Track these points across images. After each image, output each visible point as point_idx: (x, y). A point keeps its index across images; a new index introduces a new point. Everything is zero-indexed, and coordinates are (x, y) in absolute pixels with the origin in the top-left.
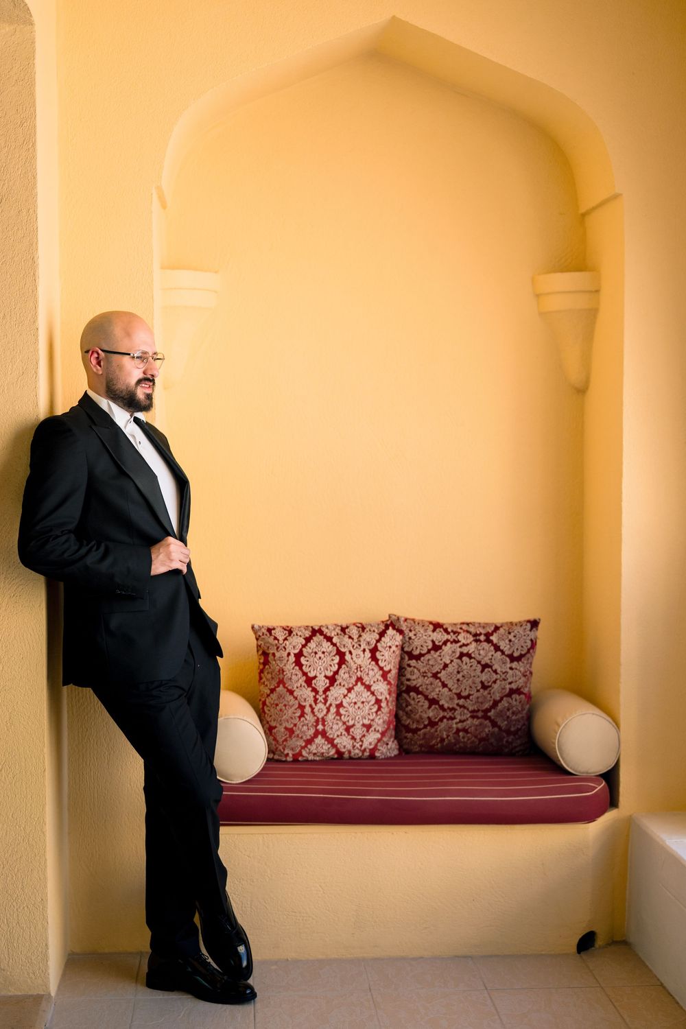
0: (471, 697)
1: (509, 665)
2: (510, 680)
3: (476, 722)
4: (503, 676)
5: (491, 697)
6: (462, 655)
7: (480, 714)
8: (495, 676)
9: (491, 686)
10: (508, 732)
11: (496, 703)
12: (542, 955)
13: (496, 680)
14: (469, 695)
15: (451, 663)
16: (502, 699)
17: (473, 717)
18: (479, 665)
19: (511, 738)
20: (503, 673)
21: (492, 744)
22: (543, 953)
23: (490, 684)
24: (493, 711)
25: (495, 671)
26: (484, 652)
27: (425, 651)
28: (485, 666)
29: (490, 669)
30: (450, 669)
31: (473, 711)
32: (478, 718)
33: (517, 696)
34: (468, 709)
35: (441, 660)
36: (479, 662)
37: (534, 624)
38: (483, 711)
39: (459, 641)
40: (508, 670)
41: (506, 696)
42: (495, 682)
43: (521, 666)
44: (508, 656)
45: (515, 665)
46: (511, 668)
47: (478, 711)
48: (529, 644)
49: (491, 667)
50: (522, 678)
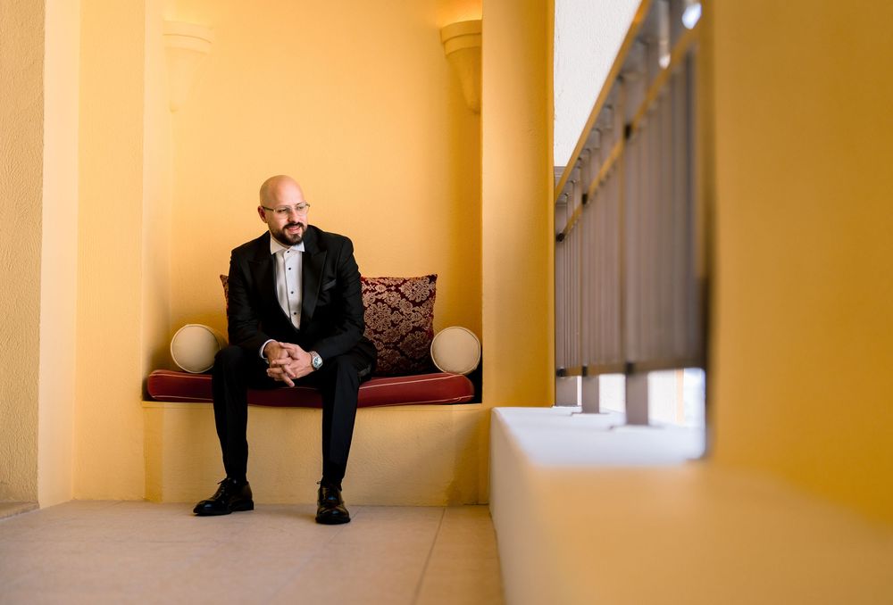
0: (384, 333)
1: (412, 309)
2: (413, 320)
3: (389, 351)
4: (408, 317)
5: (399, 333)
6: (377, 301)
7: (391, 346)
8: (401, 317)
10: (414, 360)
11: (403, 337)
13: (403, 320)
14: (383, 331)
15: (369, 306)
16: (407, 334)
17: (386, 348)
18: (389, 309)
20: (408, 315)
23: (398, 322)
24: (401, 343)
25: (402, 313)
26: (394, 298)
28: (394, 309)
29: (397, 312)
30: (369, 311)
31: (386, 343)
32: (390, 348)
33: (419, 332)
34: (382, 342)
36: (389, 306)
37: (433, 278)
38: (394, 343)
39: (375, 291)
40: (412, 313)
41: (410, 332)
42: (401, 321)
43: (422, 310)
44: (411, 302)
45: (416, 308)
46: (414, 311)
47: (390, 343)
48: (428, 293)
49: (398, 310)
50: (423, 319)
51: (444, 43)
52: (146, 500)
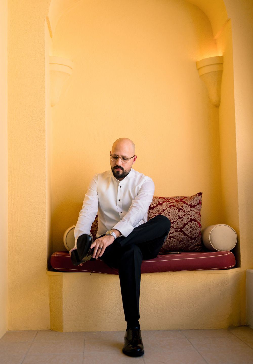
0: (175, 223)
1: (190, 209)
2: (191, 215)
3: (177, 233)
4: (188, 213)
5: (183, 222)
6: (170, 206)
7: (179, 230)
8: (184, 213)
9: (183, 217)
10: (191, 238)
11: (185, 225)
12: (210, 329)
13: (185, 215)
14: (174, 222)
15: (166, 209)
16: (187, 223)
17: (176, 231)
18: (177, 209)
19: (193, 241)
20: (188, 212)
21: (184, 244)
22: (211, 328)
23: (182, 216)
24: (184, 228)
25: (184, 211)
26: (180, 205)
27: (155, 205)
28: (180, 209)
29: (182, 211)
30: (166, 211)
31: (176, 229)
32: (178, 231)
33: (194, 222)
34: (174, 228)
35: (162, 208)
37: (200, 194)
38: (180, 228)
39: (169, 201)
40: (190, 211)
41: (189, 222)
42: (184, 215)
43: (195, 210)
44: (189, 205)
45: (192, 209)
46: (191, 210)
47: (178, 228)
48: (198, 201)
49: (182, 209)
50: (196, 215)
51: (199, 69)
52: (51, 330)
